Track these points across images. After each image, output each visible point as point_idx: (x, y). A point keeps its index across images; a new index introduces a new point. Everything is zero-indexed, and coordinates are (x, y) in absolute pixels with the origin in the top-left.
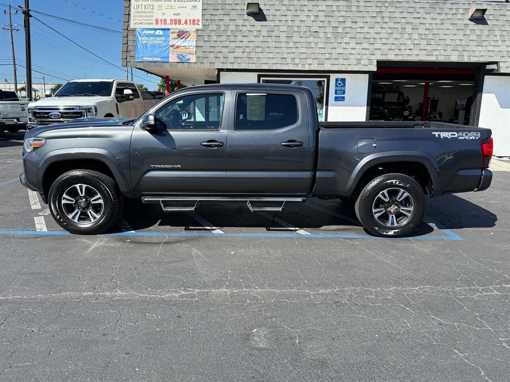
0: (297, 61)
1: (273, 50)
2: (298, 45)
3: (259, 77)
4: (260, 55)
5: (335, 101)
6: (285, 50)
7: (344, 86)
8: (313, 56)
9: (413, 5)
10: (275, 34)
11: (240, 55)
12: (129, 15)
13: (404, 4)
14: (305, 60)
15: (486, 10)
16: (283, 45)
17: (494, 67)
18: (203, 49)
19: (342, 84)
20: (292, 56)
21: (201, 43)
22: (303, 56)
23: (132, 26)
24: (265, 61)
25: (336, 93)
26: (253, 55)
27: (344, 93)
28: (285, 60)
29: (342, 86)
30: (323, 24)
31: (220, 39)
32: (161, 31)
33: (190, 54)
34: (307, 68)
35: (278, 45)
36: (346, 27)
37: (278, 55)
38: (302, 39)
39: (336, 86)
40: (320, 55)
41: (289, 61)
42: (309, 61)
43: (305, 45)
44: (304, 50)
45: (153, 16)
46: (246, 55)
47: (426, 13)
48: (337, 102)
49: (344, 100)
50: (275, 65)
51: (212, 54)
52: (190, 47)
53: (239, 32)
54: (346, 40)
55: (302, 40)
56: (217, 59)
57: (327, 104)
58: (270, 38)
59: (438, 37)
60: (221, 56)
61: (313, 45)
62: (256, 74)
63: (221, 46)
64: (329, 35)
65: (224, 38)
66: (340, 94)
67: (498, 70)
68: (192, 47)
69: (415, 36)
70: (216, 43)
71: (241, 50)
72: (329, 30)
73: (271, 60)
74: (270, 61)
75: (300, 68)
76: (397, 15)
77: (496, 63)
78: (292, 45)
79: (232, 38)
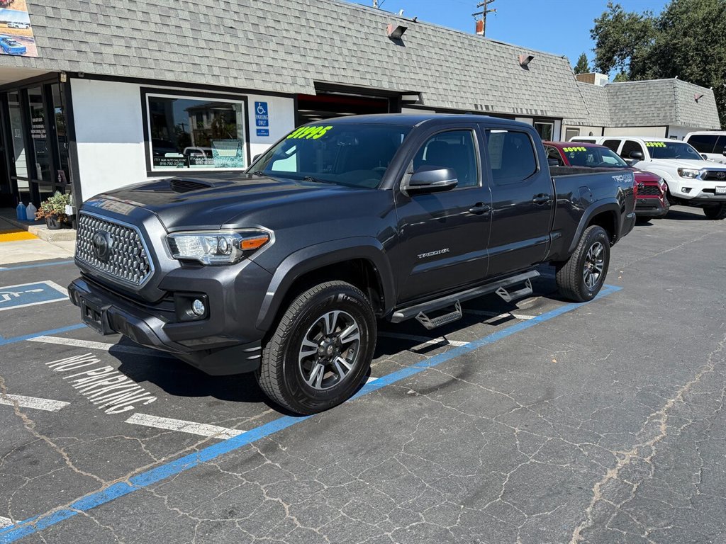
0: (216, 71)
1: (176, 49)
2: (212, 45)
3: (143, 91)
4: (157, 55)
5: (258, 135)
6: (194, 52)
7: (266, 114)
9: (335, 9)
10: (173, 21)
11: (123, 51)
13: (326, 6)
14: (227, 71)
15: (406, 28)
16: (190, 42)
17: (416, 98)
18: (49, 32)
19: (264, 111)
20: (207, 62)
21: (42, 21)
22: (223, 64)
25: (257, 125)
26: (145, 53)
27: (267, 125)
28: (198, 67)
29: (263, 114)
30: (238, 17)
31: (78, 17)
33: (22, 39)
35: (182, 41)
36: (268, 27)
37: (186, 57)
38: (214, 36)
39: (257, 113)
40: (245, 65)
41: (204, 69)
42: (233, 72)
43: (221, 46)
44: (221, 55)
46: (132, 52)
47: (350, 22)
48: (260, 137)
49: (268, 135)
50: (185, 74)
51: (70, 44)
52: (20, 26)
53: (112, 10)
54: (272, 46)
55: (216, 38)
56: (83, 55)
57: (248, 140)
58: (167, 27)
59: (366, 56)
60: (89, 51)
61: (232, 48)
62: (137, 86)
63: (83, 30)
64: (251, 36)
65: (85, 16)
66: (262, 126)
67: (421, 101)
68: (24, 26)
69: (345, 52)
70: (71, 23)
71: (122, 42)
72: (248, 27)
73: (176, 65)
74: (176, 67)
75: (222, 83)
76: (322, 19)
77: (418, 93)
78: (203, 44)
79: (101, 20)
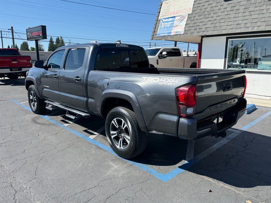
0: (248, 25)
2: (252, 13)
3: (227, 39)
8: (263, 20)
10: (236, 8)
12: (160, 12)
14: (255, 23)
18: (190, 25)
20: (245, 21)
22: (255, 21)
23: (159, 19)
24: (224, 28)
32: (171, 19)
34: (255, 30)
41: (242, 26)
42: (259, 24)
43: (258, 12)
44: (256, 16)
45: (169, 11)
53: (212, 11)
55: (256, 9)
58: (232, 11)
61: (265, 11)
62: (225, 37)
65: (202, 17)
70: (197, 20)
73: (229, 26)
74: (228, 28)
78: (247, 14)
79: (207, 16)
